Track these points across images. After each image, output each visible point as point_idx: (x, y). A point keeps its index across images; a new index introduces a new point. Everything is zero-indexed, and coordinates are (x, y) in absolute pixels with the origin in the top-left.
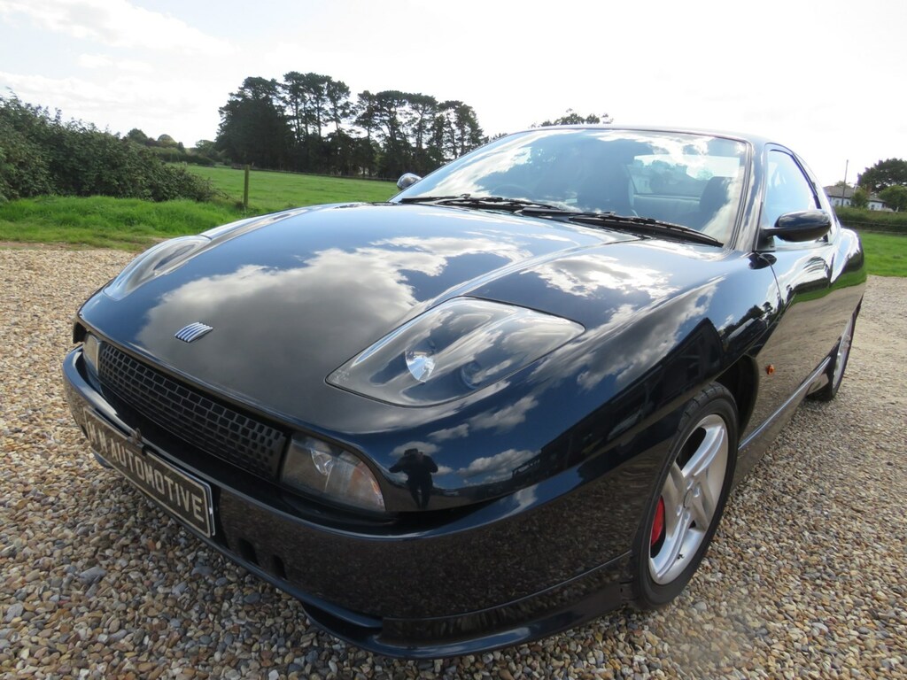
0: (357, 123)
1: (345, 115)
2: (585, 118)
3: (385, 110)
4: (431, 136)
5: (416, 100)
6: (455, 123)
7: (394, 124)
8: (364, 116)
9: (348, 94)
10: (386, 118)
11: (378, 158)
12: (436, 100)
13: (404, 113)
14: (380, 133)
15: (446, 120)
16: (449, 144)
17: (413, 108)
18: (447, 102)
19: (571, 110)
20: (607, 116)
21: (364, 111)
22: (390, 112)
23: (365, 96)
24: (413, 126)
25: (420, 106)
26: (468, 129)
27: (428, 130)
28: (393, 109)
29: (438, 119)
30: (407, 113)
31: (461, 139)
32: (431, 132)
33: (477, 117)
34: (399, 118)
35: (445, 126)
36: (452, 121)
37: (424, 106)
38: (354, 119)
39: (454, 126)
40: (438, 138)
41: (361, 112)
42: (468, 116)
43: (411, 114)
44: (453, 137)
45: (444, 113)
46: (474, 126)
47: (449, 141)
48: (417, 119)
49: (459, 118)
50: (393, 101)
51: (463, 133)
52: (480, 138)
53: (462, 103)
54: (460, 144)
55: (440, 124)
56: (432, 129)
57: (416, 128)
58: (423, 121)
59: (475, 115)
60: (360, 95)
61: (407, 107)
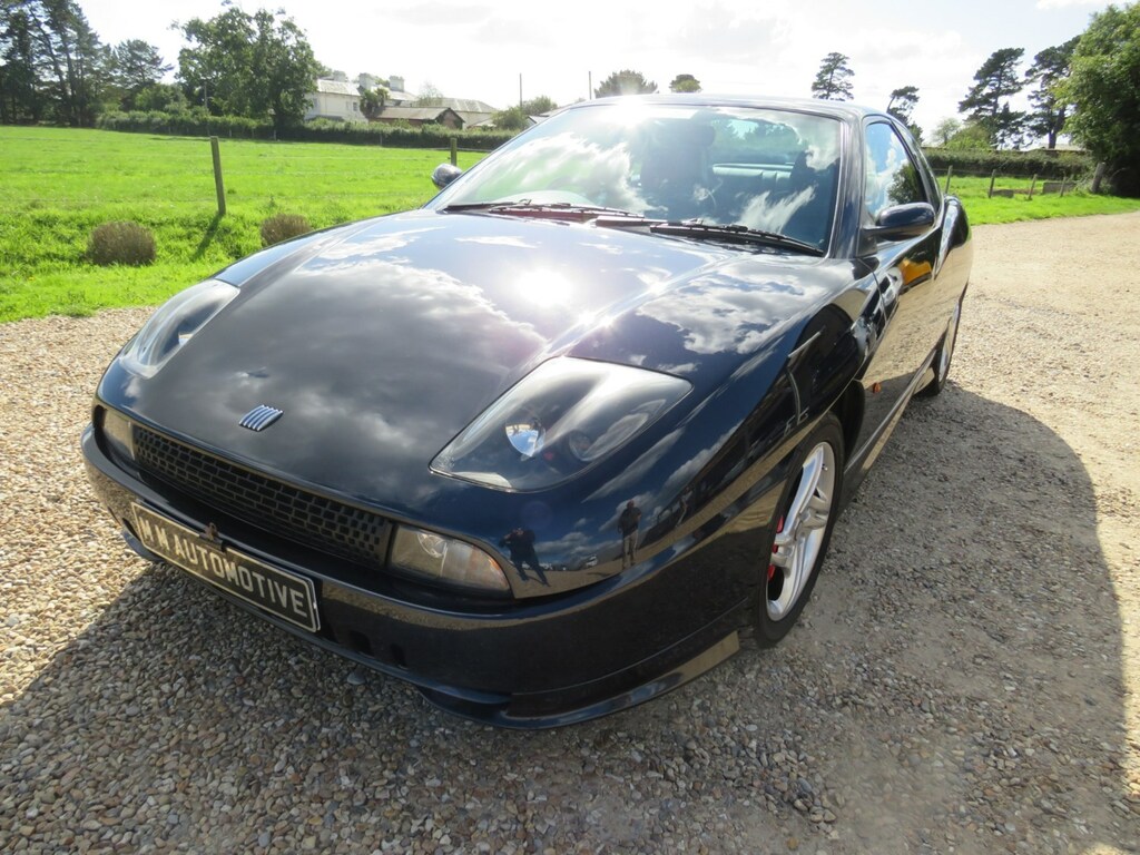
2: (253, 15)
4: (10, 45)
6: (46, 23)
15: (31, 19)
16: (44, 58)
20: (283, 12)
26: (71, 33)
29: (16, 17)
31: (64, 50)
32: (10, 39)
35: (31, 29)
36: (43, 20)
39: (47, 29)
40: (23, 47)
42: (68, 12)
44: (49, 46)
45: (26, 9)
46: (81, 27)
47: (43, 52)
49: (52, 15)
51: (64, 38)
52: (97, 47)
54: (64, 57)
55: (20, 27)
56: (10, 32)
59: (79, 10)
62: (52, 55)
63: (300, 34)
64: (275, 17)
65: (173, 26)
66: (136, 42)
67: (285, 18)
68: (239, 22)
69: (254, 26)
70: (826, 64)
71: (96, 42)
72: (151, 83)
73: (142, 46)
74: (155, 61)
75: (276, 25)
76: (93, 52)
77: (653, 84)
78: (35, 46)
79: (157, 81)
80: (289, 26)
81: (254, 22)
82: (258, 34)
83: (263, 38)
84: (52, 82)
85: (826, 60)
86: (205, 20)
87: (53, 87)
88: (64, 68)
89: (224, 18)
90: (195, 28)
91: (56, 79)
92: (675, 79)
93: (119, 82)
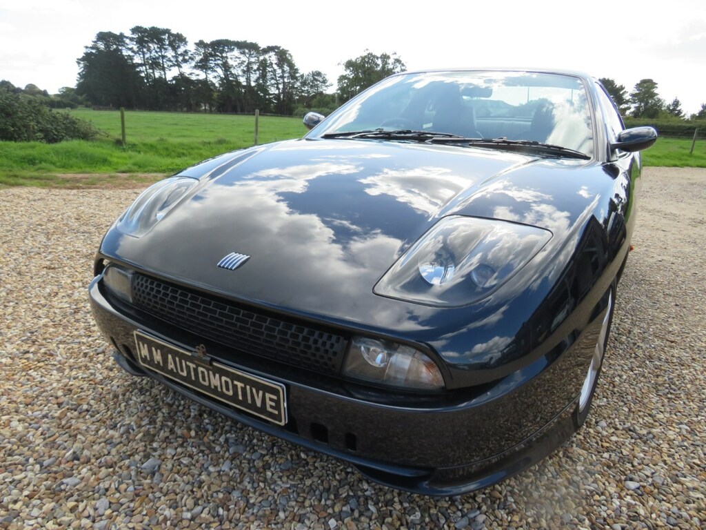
0: (196, 67)
1: (185, 61)
2: (379, 56)
3: (218, 56)
4: (258, 75)
5: (242, 46)
6: (276, 64)
7: (226, 67)
8: (201, 61)
9: (186, 43)
10: (220, 62)
11: (215, 95)
12: (259, 45)
13: (235, 58)
14: (216, 74)
15: (269, 62)
16: (273, 82)
17: (241, 53)
18: (268, 47)
19: (367, 50)
20: (395, 54)
21: (201, 57)
22: (222, 57)
23: (201, 44)
24: (242, 68)
25: (247, 51)
26: (286, 68)
27: (255, 71)
28: (224, 55)
29: (262, 61)
30: (237, 57)
31: (282, 77)
32: (258, 72)
33: (293, 58)
34: (230, 62)
35: (268, 67)
36: (274, 62)
37: (250, 51)
38: (193, 64)
39: (275, 67)
40: (263, 76)
41: (198, 58)
42: (286, 58)
43: (240, 58)
44: (275, 75)
45: (267, 56)
46: (291, 66)
47: (272, 78)
48: (245, 61)
49: (279, 59)
50: (224, 47)
51: (283, 72)
52: (298, 75)
53: (280, 47)
54: (282, 81)
55: (264, 65)
56: (258, 69)
57: (245, 69)
58: (250, 63)
59: (291, 56)
60: (196, 44)
61: (236, 52)
62: (276, 80)
63: (403, 65)
64: (390, 56)
66: (316, 72)
67: (396, 57)
68: (371, 60)
69: (380, 62)
72: (321, 93)
73: (319, 74)
74: (325, 82)
75: (391, 61)
76: (296, 78)
78: (269, 75)
79: (324, 92)
80: (398, 61)
81: (380, 60)
82: (381, 65)
83: (383, 68)
84: (275, 94)
87: (275, 97)
88: (281, 86)
90: (349, 65)
91: (277, 92)
93: (306, 93)
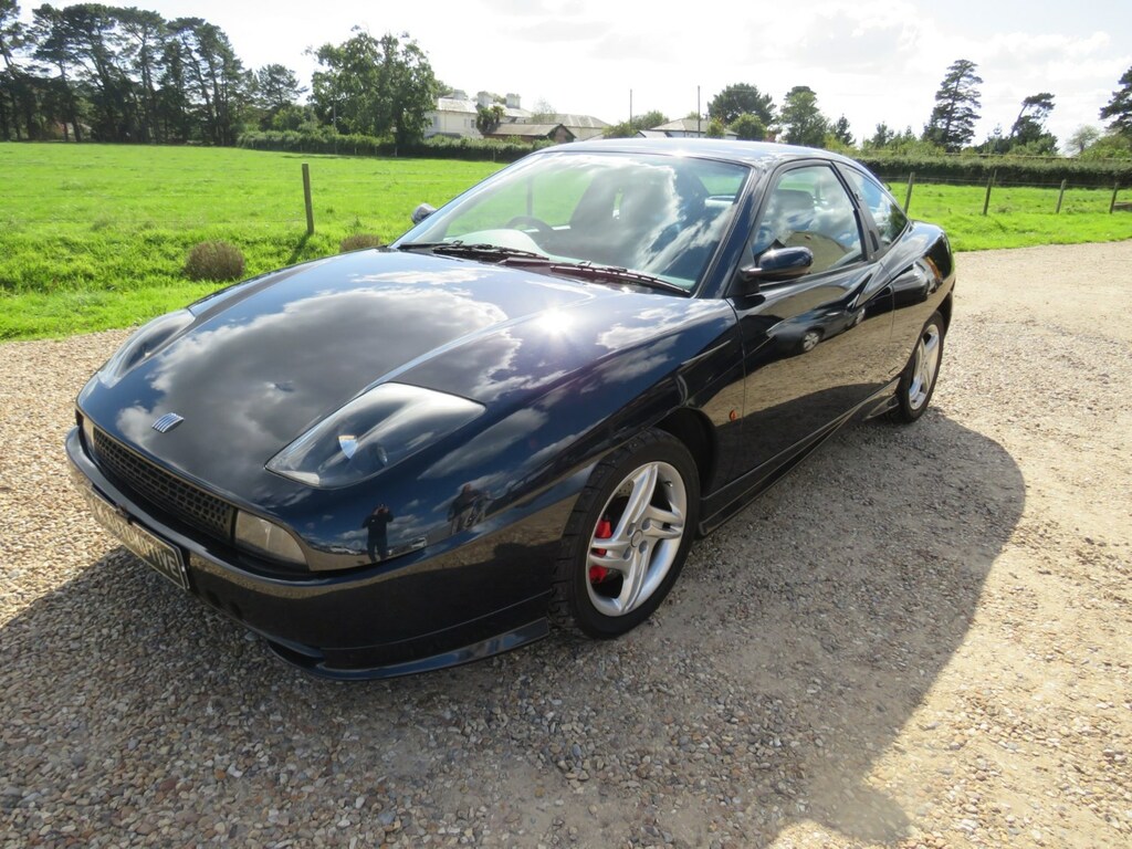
0: (39, 55)
1: (17, 44)
2: (379, 39)
3: (83, 35)
4: (164, 71)
5: (129, 17)
6: (197, 51)
7: (101, 56)
8: (49, 44)
9: (17, 10)
10: (88, 47)
11: (86, 106)
12: (163, 16)
13: (116, 38)
14: (83, 69)
15: (184, 47)
16: (194, 83)
17: (128, 31)
18: (180, 20)
19: (357, 28)
20: (407, 36)
21: (47, 37)
22: (91, 37)
23: (45, 12)
24: (133, 57)
25: (139, 27)
26: (218, 59)
27: (158, 63)
28: (95, 33)
29: (170, 45)
30: (120, 38)
31: (211, 75)
32: (164, 66)
33: (230, 40)
34: (109, 46)
35: (183, 56)
36: (193, 48)
37: (145, 27)
38: (34, 49)
39: (197, 56)
40: (175, 72)
41: (42, 39)
42: (216, 41)
43: (126, 39)
44: (198, 72)
45: (179, 38)
46: (227, 54)
47: (193, 77)
48: (137, 46)
49: (201, 43)
50: (92, 19)
51: (212, 65)
52: (241, 71)
53: (202, 20)
54: (211, 81)
55: (173, 54)
56: (164, 60)
57: (138, 59)
58: (145, 49)
59: (226, 38)
60: (35, 11)
61: (118, 29)
62: (200, 80)
63: (422, 56)
64: (399, 40)
65: (307, 51)
66: (275, 66)
67: (408, 41)
68: (367, 47)
69: (380, 49)
70: (952, 72)
71: (239, 68)
72: (288, 104)
73: (280, 70)
74: (292, 84)
75: (400, 48)
76: (237, 77)
77: (767, 96)
78: (186, 72)
79: (293, 102)
80: (412, 49)
81: (380, 46)
82: (384, 57)
83: (389, 61)
84: (199, 105)
85: (953, 68)
86: (336, 46)
87: (202, 110)
88: (211, 92)
89: (352, 42)
90: (327, 54)
91: (204, 102)
92: (790, 91)
93: (260, 104)
